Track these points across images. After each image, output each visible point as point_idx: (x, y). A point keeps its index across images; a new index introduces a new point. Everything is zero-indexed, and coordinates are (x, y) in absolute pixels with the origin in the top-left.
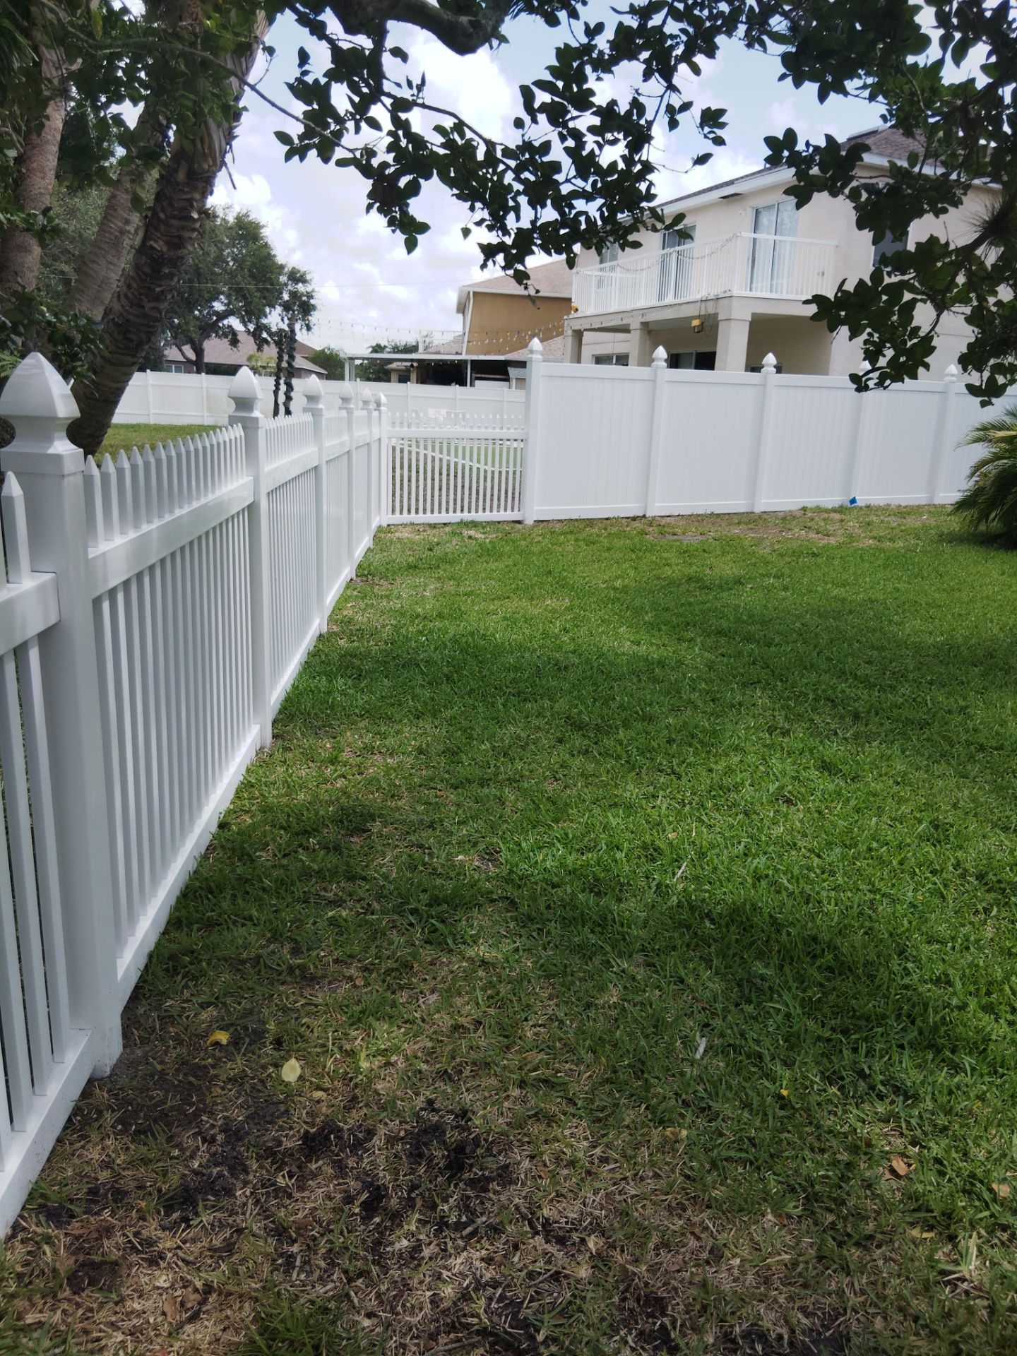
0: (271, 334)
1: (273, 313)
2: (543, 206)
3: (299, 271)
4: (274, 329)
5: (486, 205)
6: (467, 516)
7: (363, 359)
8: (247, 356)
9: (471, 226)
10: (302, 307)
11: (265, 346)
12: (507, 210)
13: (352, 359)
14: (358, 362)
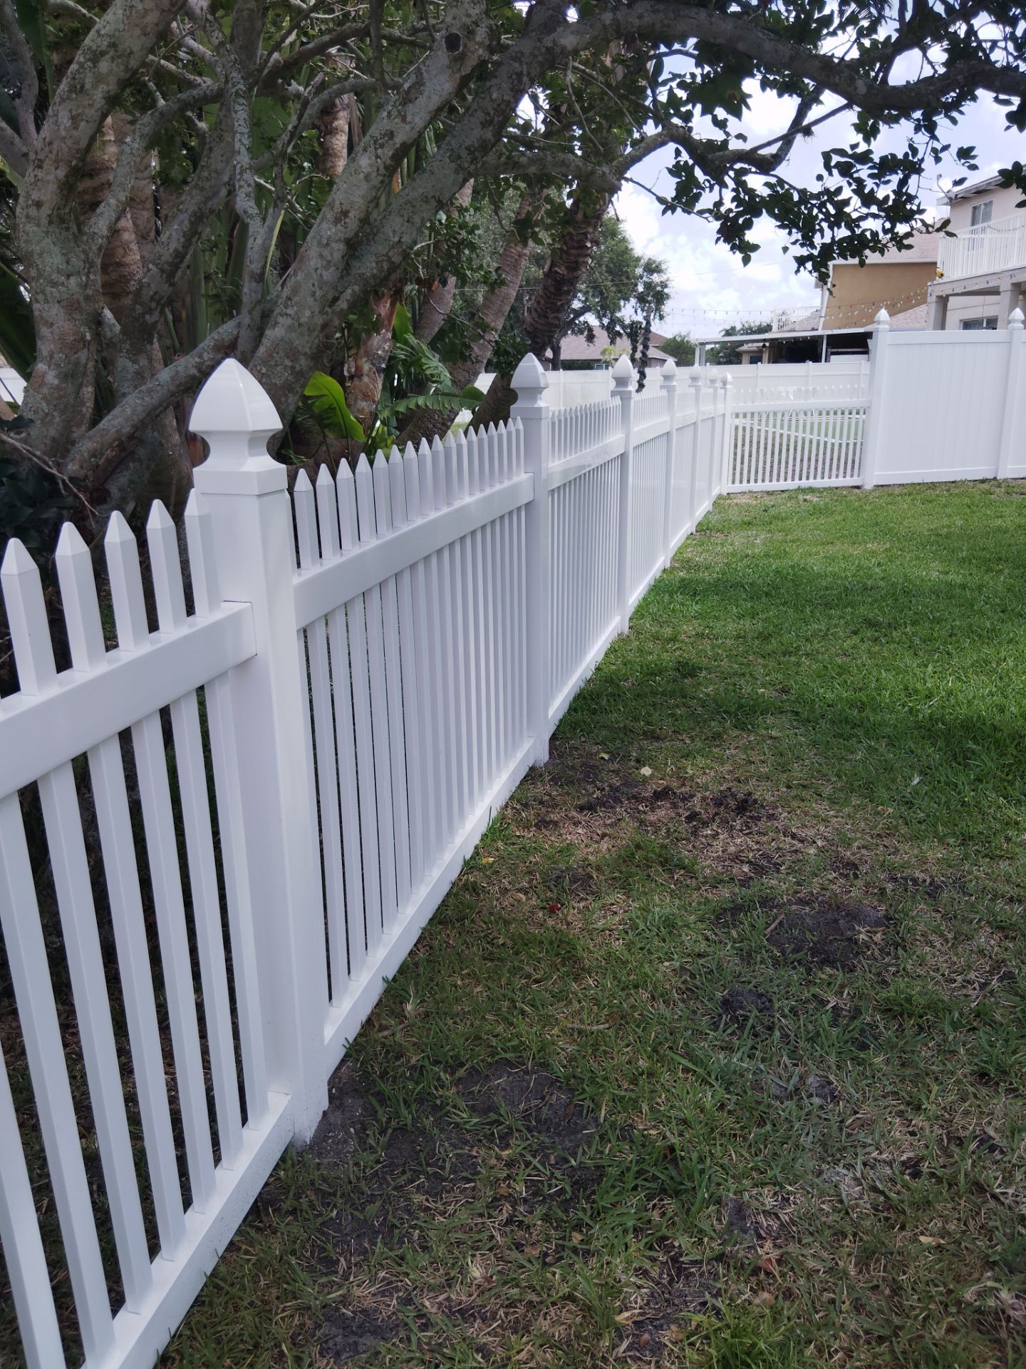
0: (624, 327)
1: (627, 306)
2: (839, 227)
3: (654, 262)
4: (627, 322)
5: (799, 229)
6: (804, 483)
7: (715, 343)
8: (601, 350)
9: (789, 245)
10: (655, 298)
11: (618, 339)
12: (814, 232)
13: (703, 344)
14: (708, 347)
